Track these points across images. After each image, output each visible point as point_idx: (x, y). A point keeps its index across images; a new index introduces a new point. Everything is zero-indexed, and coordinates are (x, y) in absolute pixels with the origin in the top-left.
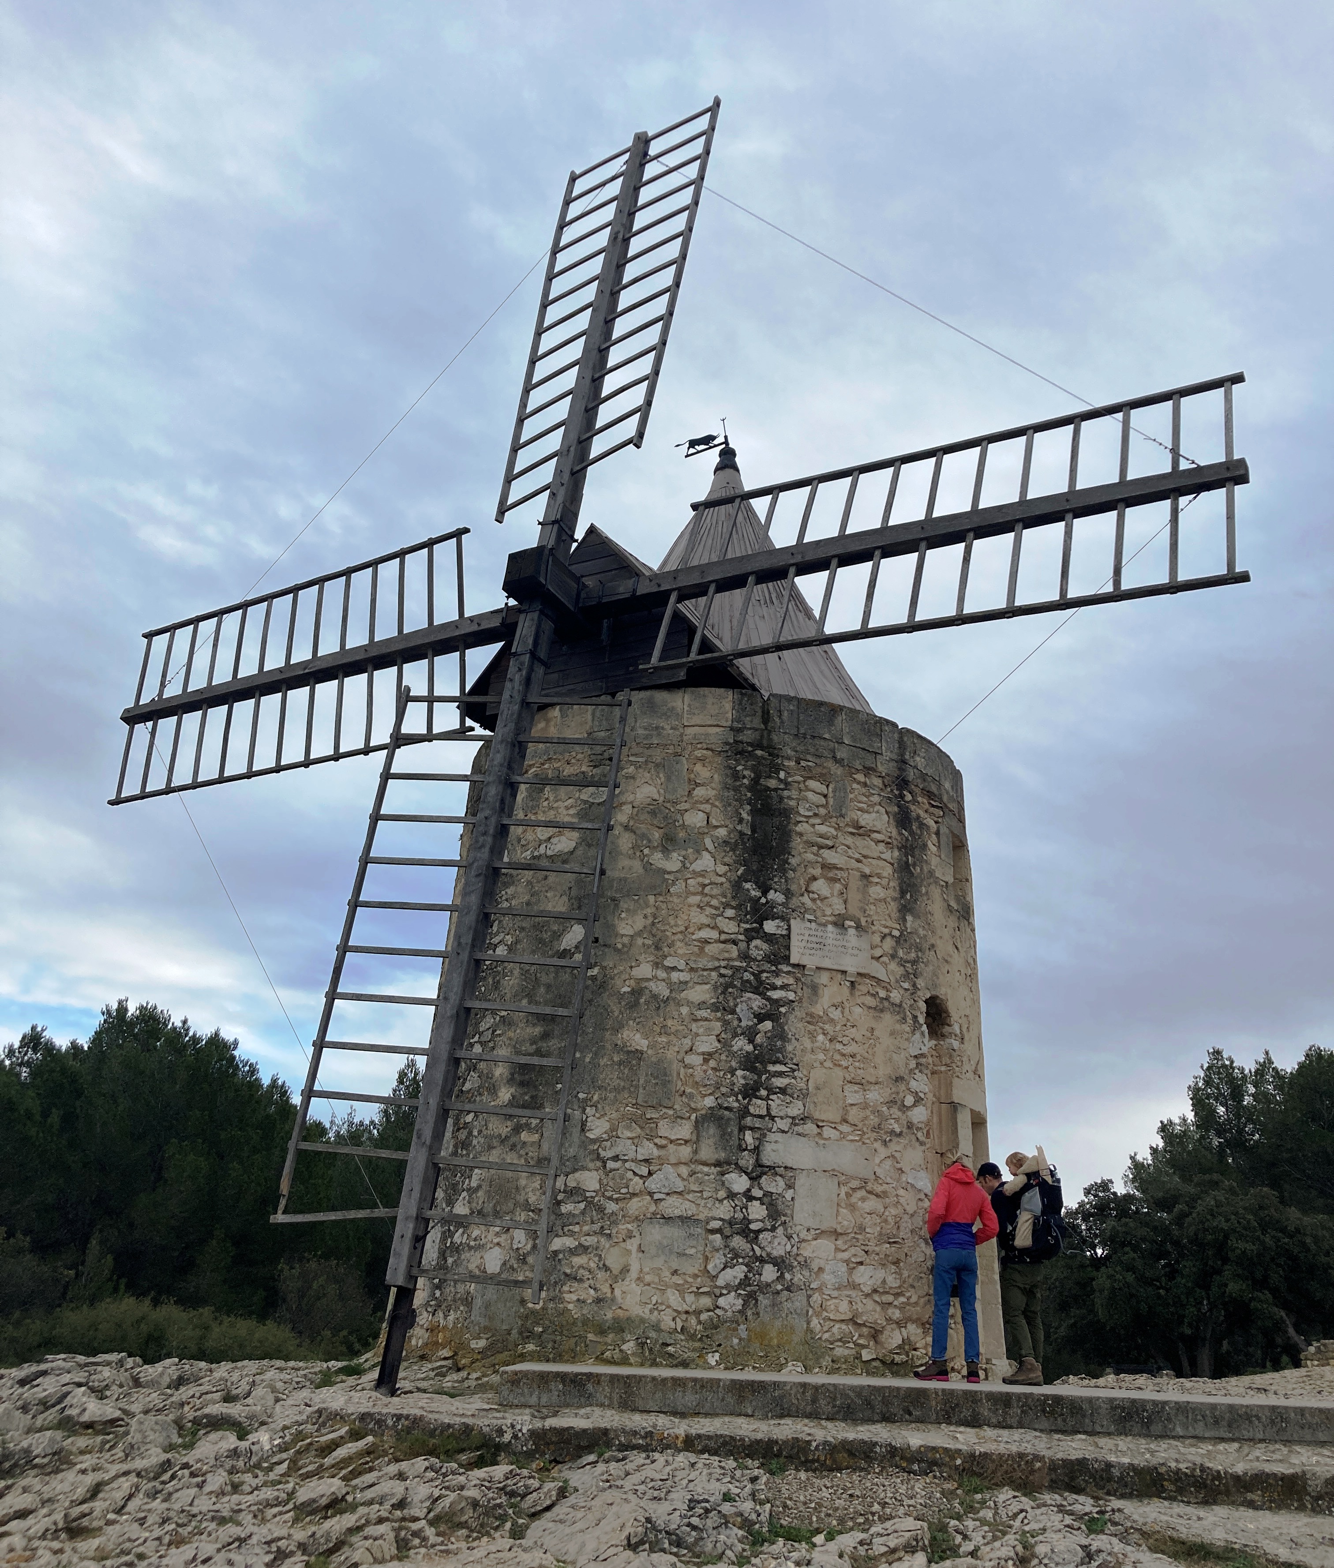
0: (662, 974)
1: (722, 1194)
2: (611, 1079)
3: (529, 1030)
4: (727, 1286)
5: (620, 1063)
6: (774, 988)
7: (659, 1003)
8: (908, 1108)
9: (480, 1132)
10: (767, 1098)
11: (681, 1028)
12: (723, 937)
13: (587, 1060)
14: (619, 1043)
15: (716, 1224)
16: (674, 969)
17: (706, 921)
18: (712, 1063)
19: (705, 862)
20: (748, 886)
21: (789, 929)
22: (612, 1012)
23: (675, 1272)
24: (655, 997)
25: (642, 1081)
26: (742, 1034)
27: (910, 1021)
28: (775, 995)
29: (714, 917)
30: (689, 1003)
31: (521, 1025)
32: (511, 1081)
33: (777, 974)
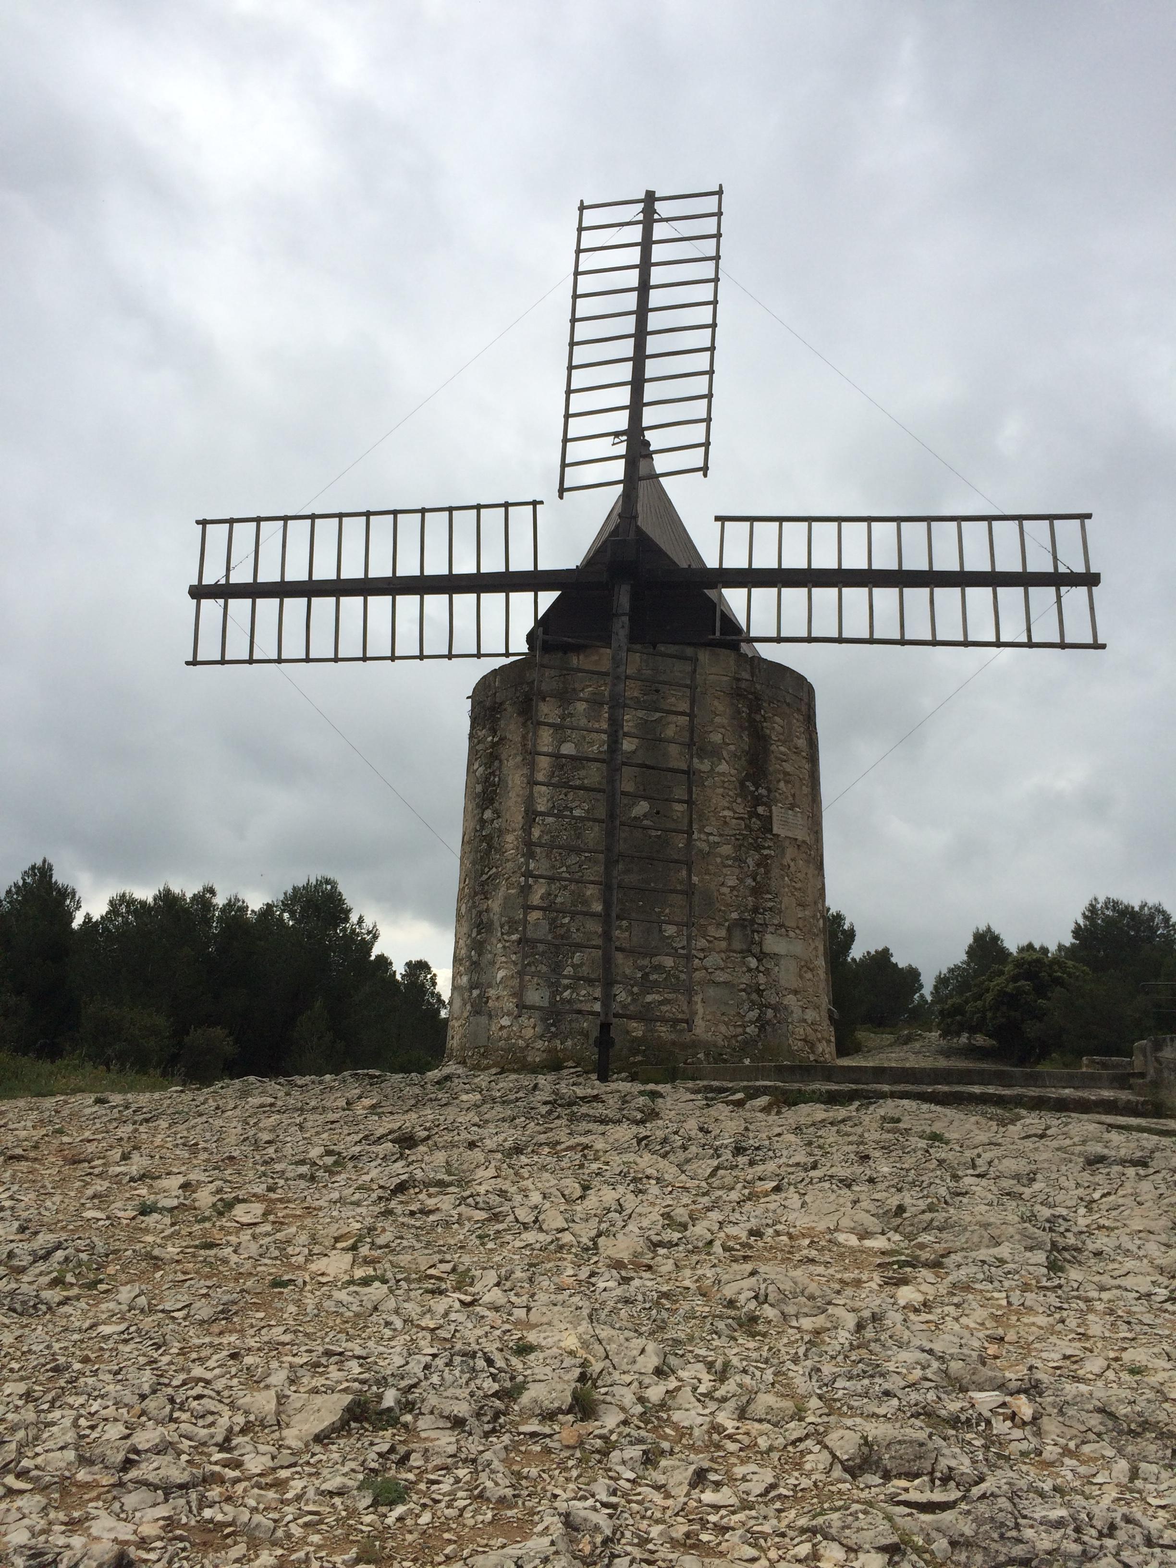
0: (703, 837)
1: (745, 969)
4: (750, 1021)
6: (765, 848)
7: (703, 855)
10: (763, 914)
11: (717, 871)
12: (737, 815)
15: (743, 986)
16: (711, 834)
17: (727, 805)
18: (736, 892)
19: (723, 767)
20: (747, 783)
21: (771, 811)
23: (723, 1014)
25: (696, 903)
26: (750, 875)
28: (766, 852)
29: (731, 802)
30: (721, 856)
33: (765, 839)
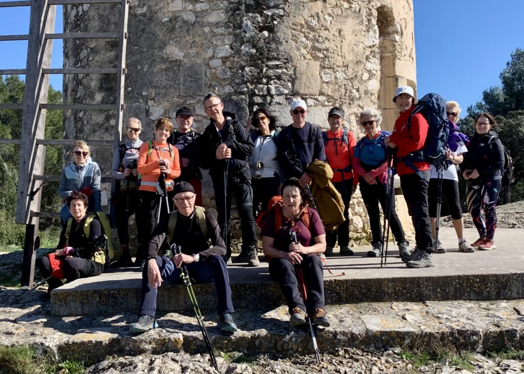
2: (162, 81)
3: (108, 54)
5: (167, 70)
6: (269, 7)
7: (189, 26)
8: (365, 81)
9: (88, 122)
10: (268, 83)
11: (205, 42)
13: (145, 70)
14: (164, 56)
18: (228, 64)
22: (158, 36)
24: (185, 22)
25: (182, 80)
26: (247, 42)
27: (365, 23)
28: (270, 12)
30: (209, 24)
31: (103, 52)
32: (101, 89)
